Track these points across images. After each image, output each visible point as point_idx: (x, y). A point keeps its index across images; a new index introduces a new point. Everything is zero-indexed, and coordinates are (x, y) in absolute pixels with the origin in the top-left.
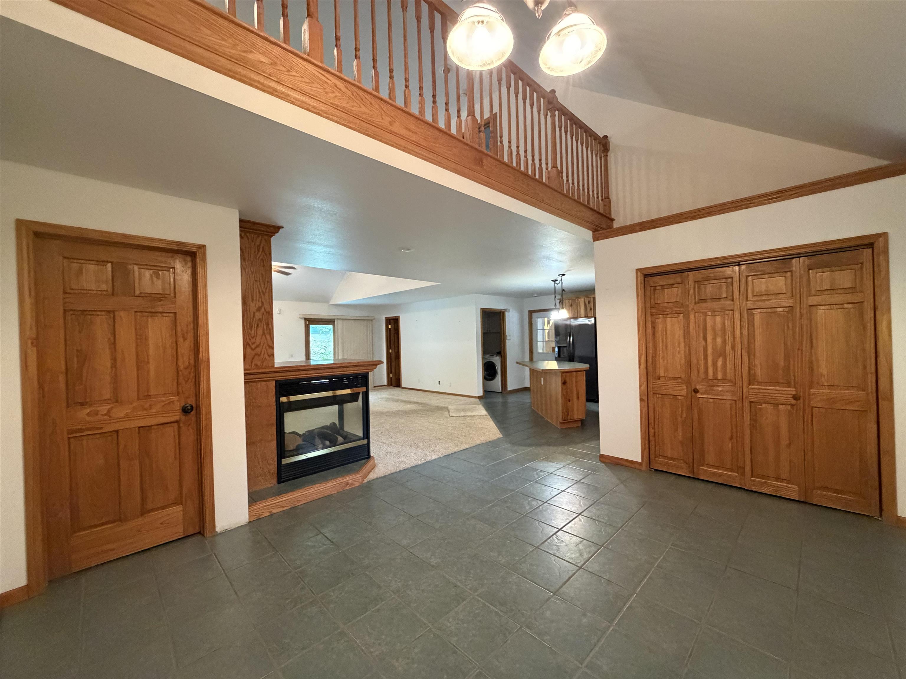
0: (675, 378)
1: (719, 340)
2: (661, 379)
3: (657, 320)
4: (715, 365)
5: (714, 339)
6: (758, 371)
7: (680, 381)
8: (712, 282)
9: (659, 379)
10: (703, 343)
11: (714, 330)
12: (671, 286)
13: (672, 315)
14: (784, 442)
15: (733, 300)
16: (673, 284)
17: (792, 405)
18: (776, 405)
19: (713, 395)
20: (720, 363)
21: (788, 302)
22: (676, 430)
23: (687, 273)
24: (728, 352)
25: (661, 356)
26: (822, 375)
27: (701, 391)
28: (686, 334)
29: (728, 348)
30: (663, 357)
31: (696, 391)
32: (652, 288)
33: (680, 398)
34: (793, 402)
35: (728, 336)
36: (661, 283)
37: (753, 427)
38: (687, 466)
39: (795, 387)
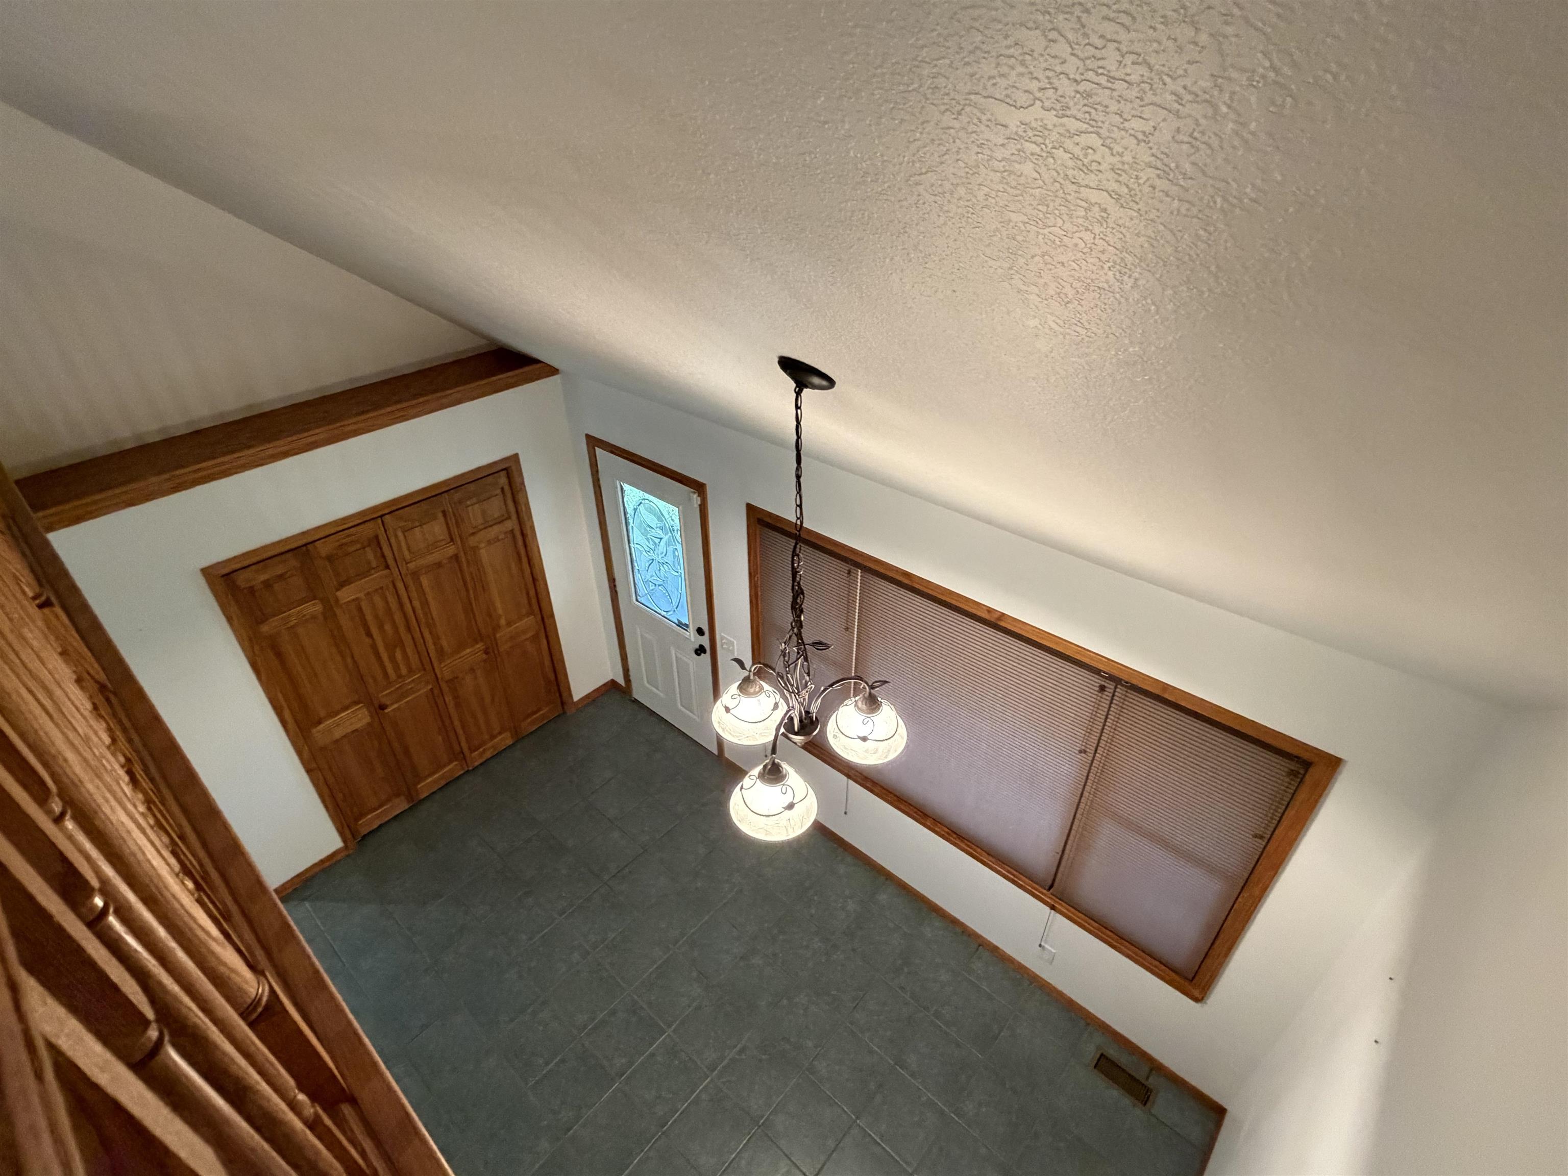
0: (346, 708)
1: (388, 627)
2: (323, 721)
3: (280, 639)
4: (392, 659)
5: (381, 627)
6: (444, 643)
7: (353, 708)
8: (349, 551)
9: (320, 724)
10: (368, 641)
11: (376, 617)
12: (281, 576)
13: (305, 622)
14: (488, 700)
15: (387, 567)
16: (286, 573)
17: (485, 661)
18: (472, 670)
19: (405, 698)
20: (399, 655)
21: (451, 550)
22: (372, 770)
23: (307, 549)
24: (403, 637)
25: (310, 691)
26: (500, 616)
27: (390, 701)
29: (402, 630)
30: (314, 690)
31: (383, 707)
33: (361, 731)
34: (485, 657)
35: (398, 616)
36: (262, 578)
37: (458, 705)
38: (403, 798)
39: (482, 640)
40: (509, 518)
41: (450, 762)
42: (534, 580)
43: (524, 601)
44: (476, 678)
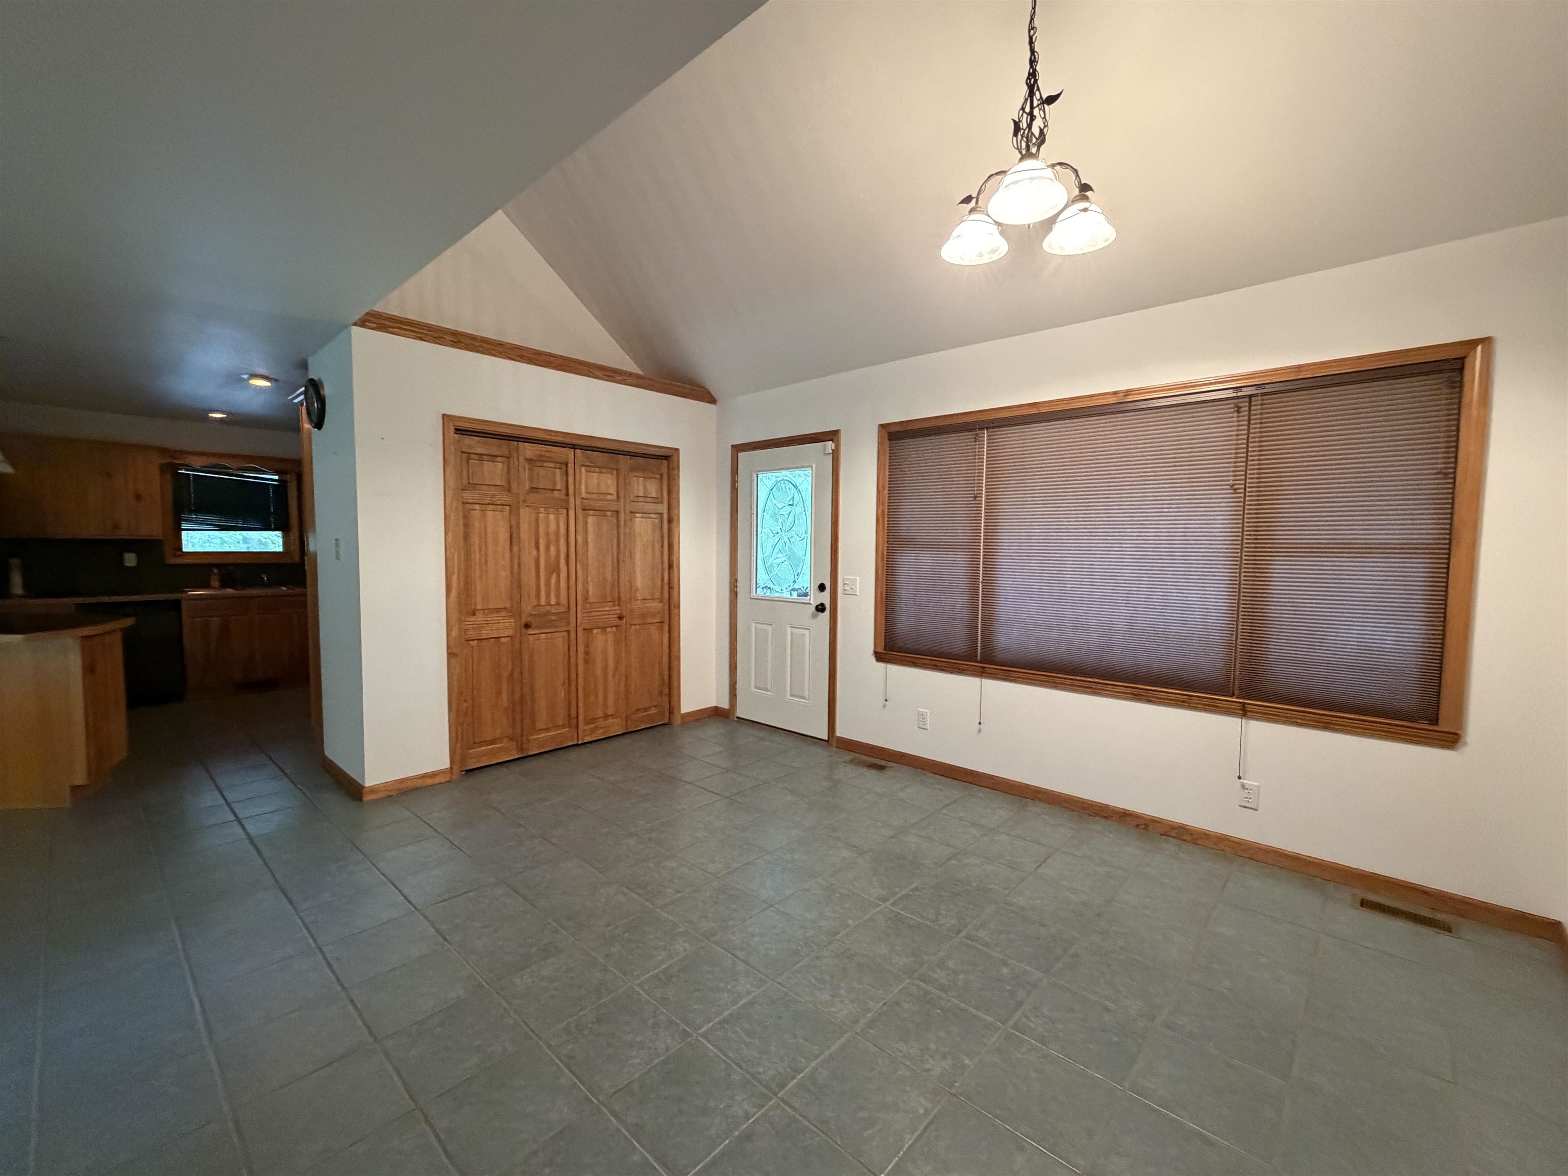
0: (498, 610)
1: (552, 550)
2: (477, 613)
3: (472, 512)
4: (547, 585)
5: (547, 548)
6: (590, 590)
7: (503, 614)
8: (546, 464)
9: (474, 614)
10: (535, 553)
11: (547, 534)
12: (493, 457)
13: (495, 507)
14: (610, 673)
15: (567, 495)
16: (497, 456)
17: (617, 626)
18: (604, 628)
19: (546, 628)
20: (553, 582)
21: (614, 505)
22: (499, 693)
23: (516, 443)
24: (561, 566)
25: (478, 573)
26: (638, 588)
27: (534, 625)
28: (513, 539)
29: (562, 558)
30: (481, 577)
31: (527, 626)
32: (464, 455)
33: (503, 640)
34: (618, 622)
35: (562, 543)
36: (480, 450)
38: (514, 743)
39: (619, 605)
40: (662, 503)
41: (563, 726)
42: (670, 566)
43: (659, 583)
44: (606, 641)
